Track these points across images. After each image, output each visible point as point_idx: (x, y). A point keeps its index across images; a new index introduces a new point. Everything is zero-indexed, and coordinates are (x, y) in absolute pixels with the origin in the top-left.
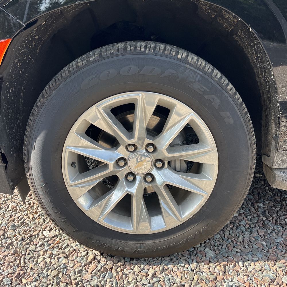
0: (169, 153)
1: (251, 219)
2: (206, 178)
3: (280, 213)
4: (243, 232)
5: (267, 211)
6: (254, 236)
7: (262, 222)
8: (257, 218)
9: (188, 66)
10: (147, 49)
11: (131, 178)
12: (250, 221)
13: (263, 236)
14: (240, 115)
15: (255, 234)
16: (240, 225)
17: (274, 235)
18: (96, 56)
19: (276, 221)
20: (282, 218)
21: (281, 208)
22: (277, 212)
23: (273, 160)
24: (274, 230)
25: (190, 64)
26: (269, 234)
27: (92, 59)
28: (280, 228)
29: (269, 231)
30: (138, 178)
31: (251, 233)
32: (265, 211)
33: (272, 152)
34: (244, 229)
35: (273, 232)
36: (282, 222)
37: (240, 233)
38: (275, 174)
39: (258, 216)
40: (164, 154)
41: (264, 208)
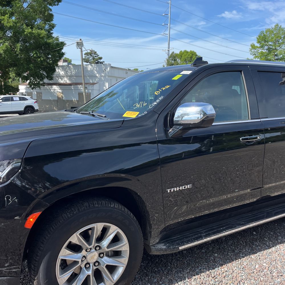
0: (108, 249)
1: (140, 273)
2: (124, 257)
3: (152, 266)
4: (138, 281)
5: (146, 267)
6: (144, 282)
7: (145, 274)
8: (142, 272)
9: (116, 210)
10: (99, 205)
11: (88, 266)
12: (140, 274)
13: (148, 281)
14: (136, 226)
15: (144, 281)
16: (135, 278)
17: (152, 279)
18: (77, 211)
19: (151, 271)
20: (154, 268)
21: (152, 263)
22: (151, 266)
23: (150, 242)
24: (151, 276)
25: (116, 209)
26: (150, 279)
27: (75, 213)
28: (154, 274)
29: (150, 277)
30: (91, 265)
31: (142, 281)
32: (145, 267)
33: (148, 238)
34: (138, 280)
35: (152, 277)
36: (154, 271)
37: (137, 282)
38: (151, 248)
39: (143, 271)
40: (106, 250)
41: (144, 265)
